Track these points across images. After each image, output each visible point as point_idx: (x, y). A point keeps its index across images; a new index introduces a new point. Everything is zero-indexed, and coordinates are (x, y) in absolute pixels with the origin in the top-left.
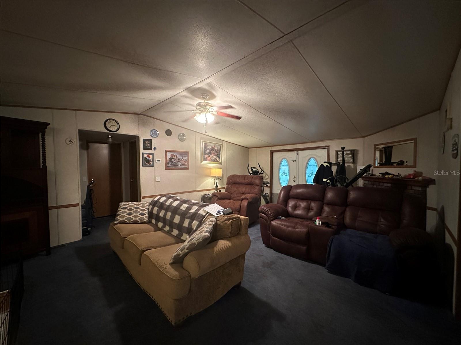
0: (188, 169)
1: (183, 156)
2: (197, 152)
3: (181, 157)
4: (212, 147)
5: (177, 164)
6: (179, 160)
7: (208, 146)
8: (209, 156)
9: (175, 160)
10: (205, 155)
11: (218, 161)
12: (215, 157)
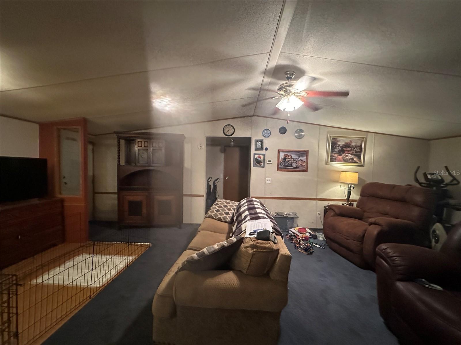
0: (306, 171)
1: (300, 156)
3: (297, 157)
4: (346, 143)
5: (291, 165)
6: (294, 160)
7: (339, 141)
8: (341, 155)
9: (288, 161)
10: (333, 154)
11: (355, 162)
12: (350, 156)
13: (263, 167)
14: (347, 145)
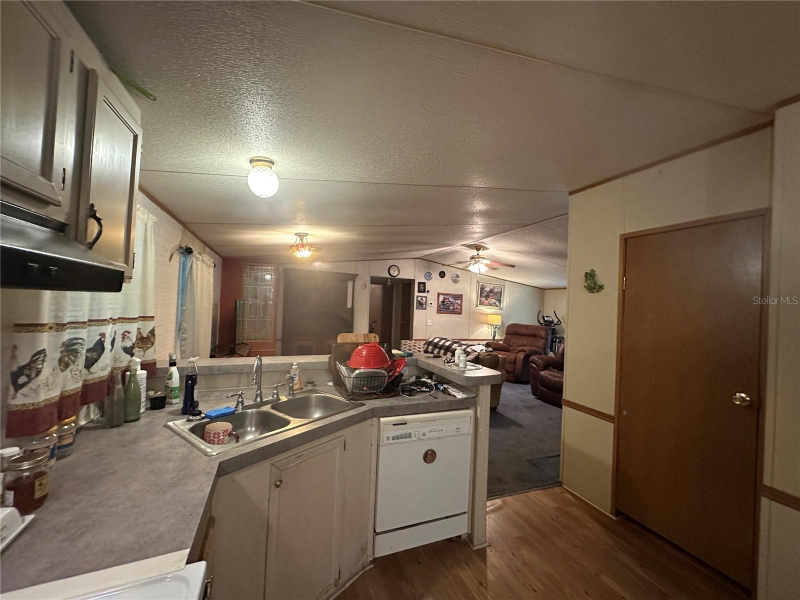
0: (460, 313)
1: (456, 300)
2: (471, 295)
3: (454, 301)
4: (491, 289)
5: (449, 307)
6: (451, 303)
7: (485, 287)
8: (487, 300)
9: (446, 304)
10: (482, 299)
11: (497, 306)
12: (494, 301)
13: (425, 309)
14: (491, 291)
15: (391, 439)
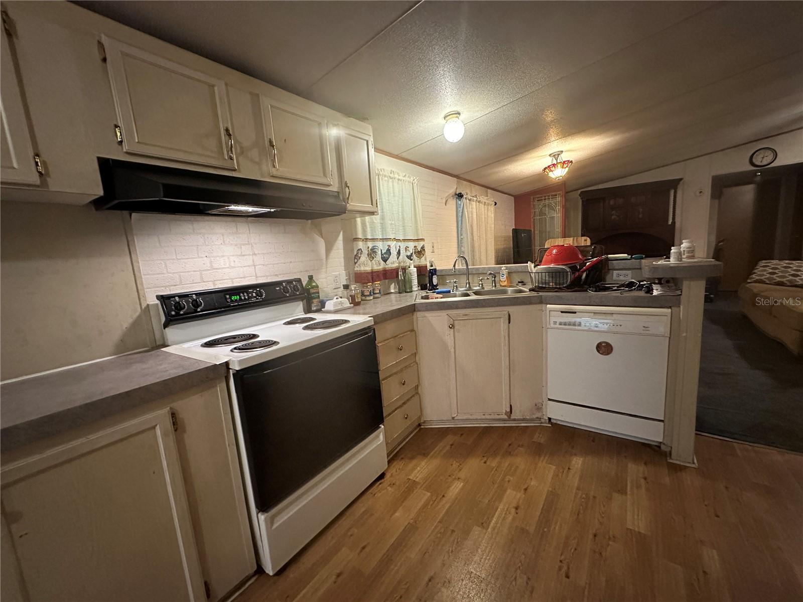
15: (558, 323)
